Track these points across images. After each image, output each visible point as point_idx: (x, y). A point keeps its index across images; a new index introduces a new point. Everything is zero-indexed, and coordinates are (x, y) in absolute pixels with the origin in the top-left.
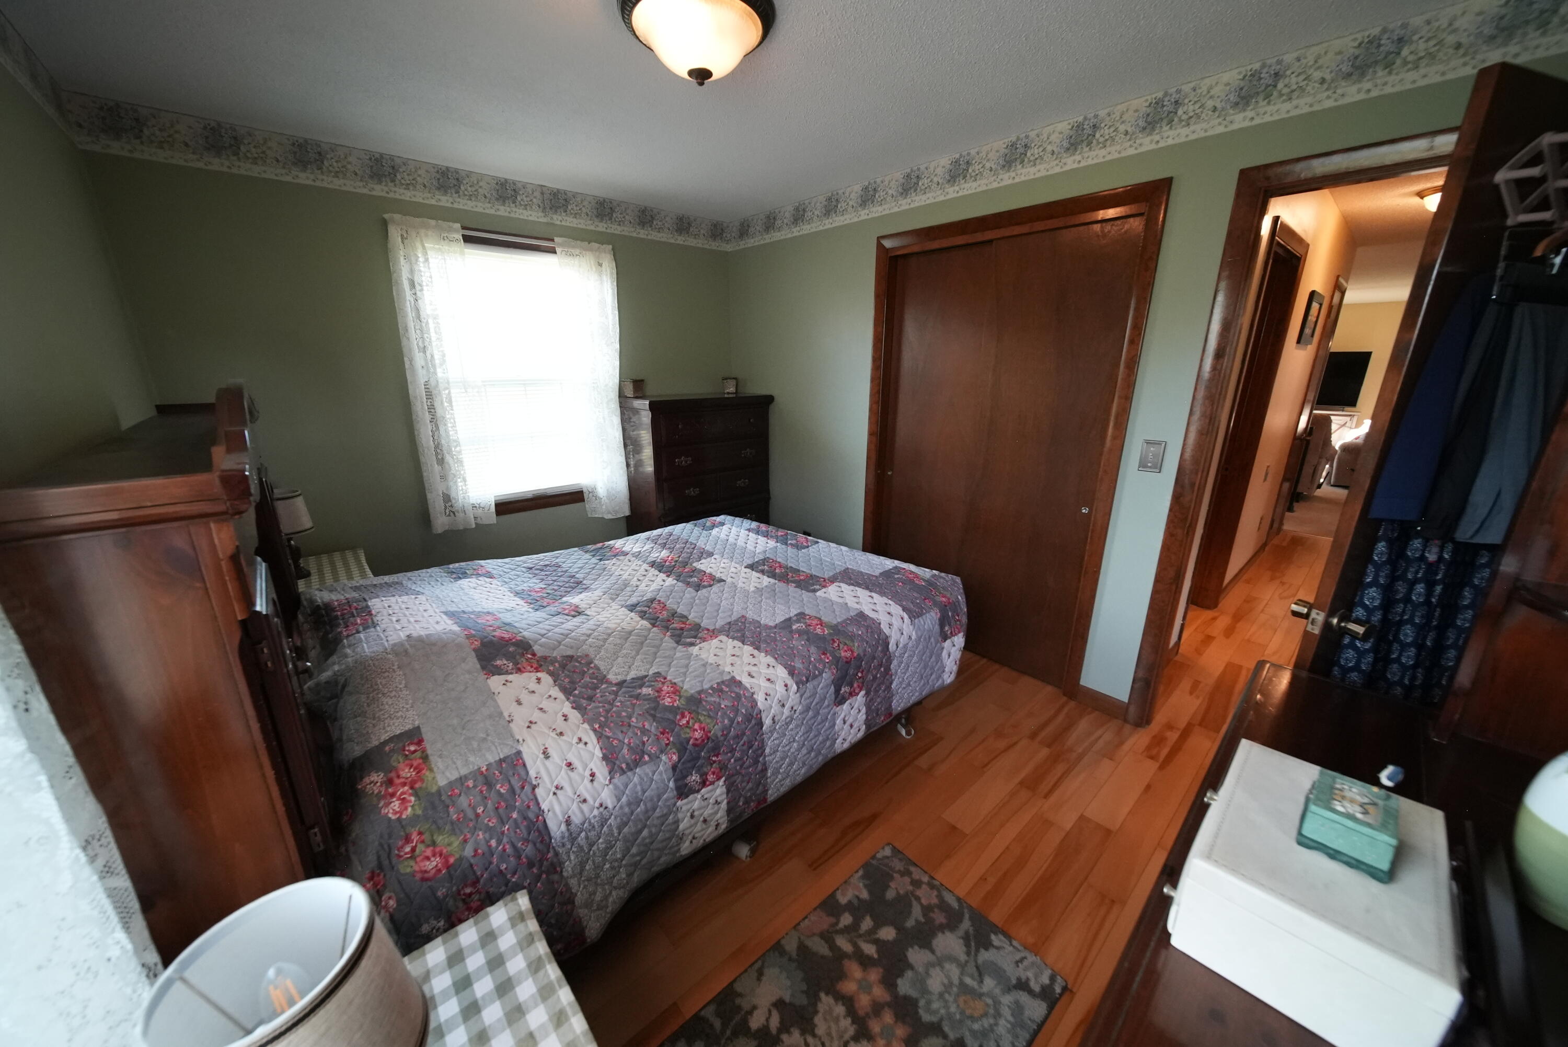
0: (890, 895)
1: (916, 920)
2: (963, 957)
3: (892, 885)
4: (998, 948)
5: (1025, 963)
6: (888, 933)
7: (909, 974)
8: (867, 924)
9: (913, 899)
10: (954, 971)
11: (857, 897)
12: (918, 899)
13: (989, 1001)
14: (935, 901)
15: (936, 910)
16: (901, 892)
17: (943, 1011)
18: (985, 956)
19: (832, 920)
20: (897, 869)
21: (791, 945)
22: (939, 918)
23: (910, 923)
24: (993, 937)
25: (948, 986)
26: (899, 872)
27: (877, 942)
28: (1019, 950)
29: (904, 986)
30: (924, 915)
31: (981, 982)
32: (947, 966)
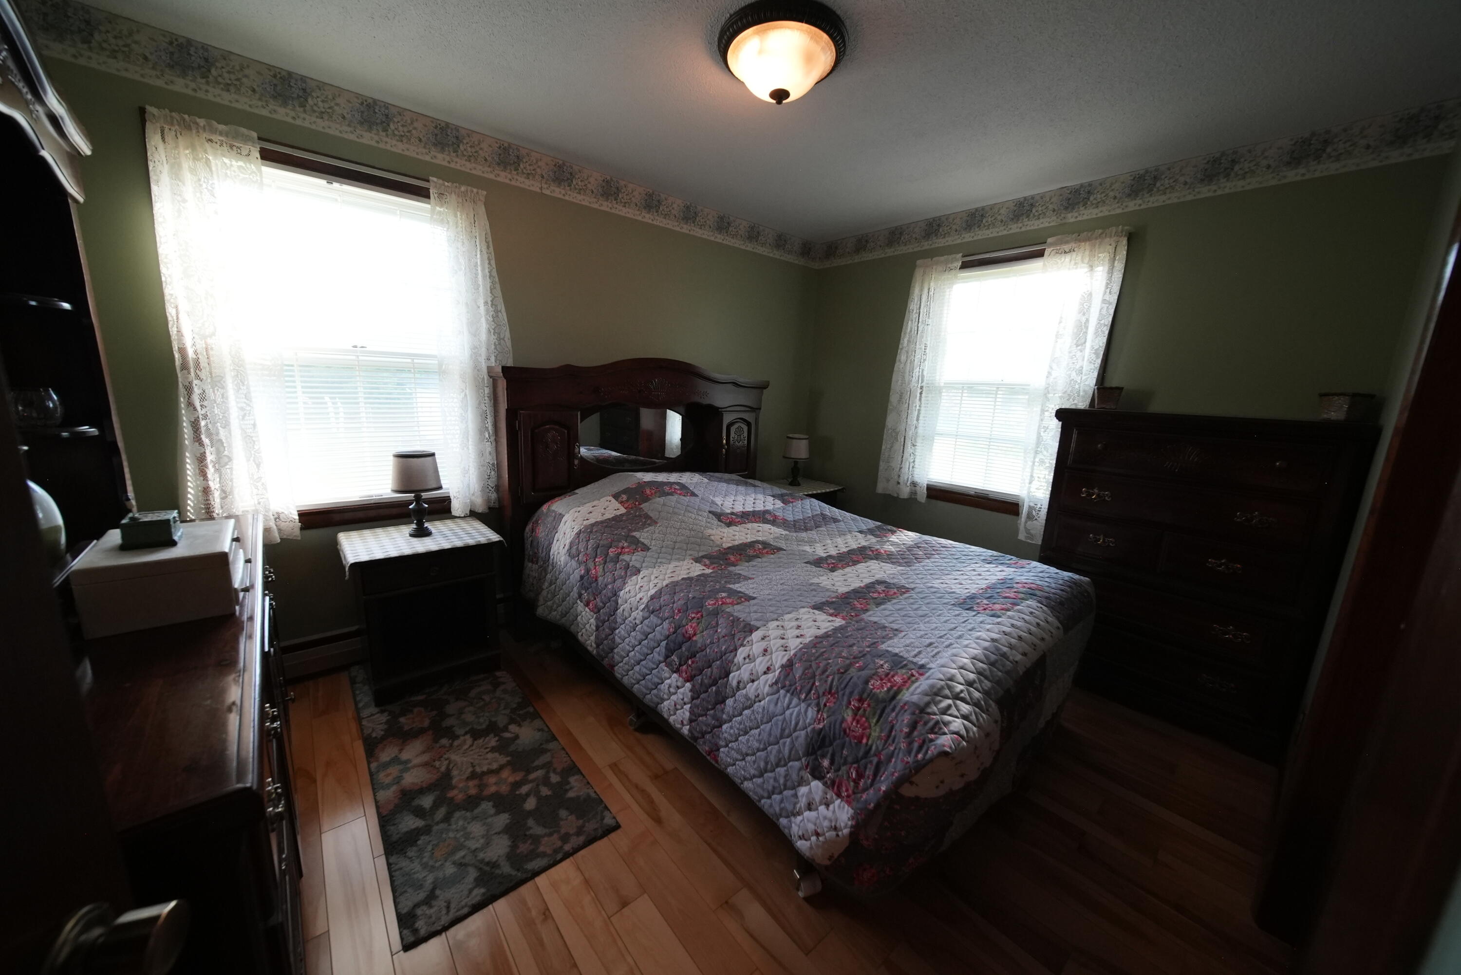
0: (563, 813)
1: (530, 828)
2: (481, 855)
3: (572, 818)
4: (471, 891)
5: (444, 912)
6: (531, 804)
7: (492, 811)
8: (545, 791)
9: (551, 830)
10: (473, 844)
11: (571, 788)
12: (551, 835)
13: (437, 865)
14: (542, 849)
15: (532, 847)
16: (562, 823)
17: (454, 827)
18: (472, 874)
19: (559, 770)
20: (587, 824)
21: (551, 746)
22: (524, 848)
23: (531, 822)
24: (483, 890)
25: (467, 836)
26: (583, 826)
27: (528, 795)
28: (458, 911)
29: (487, 806)
30: (531, 836)
31: (454, 863)
32: (482, 841)
